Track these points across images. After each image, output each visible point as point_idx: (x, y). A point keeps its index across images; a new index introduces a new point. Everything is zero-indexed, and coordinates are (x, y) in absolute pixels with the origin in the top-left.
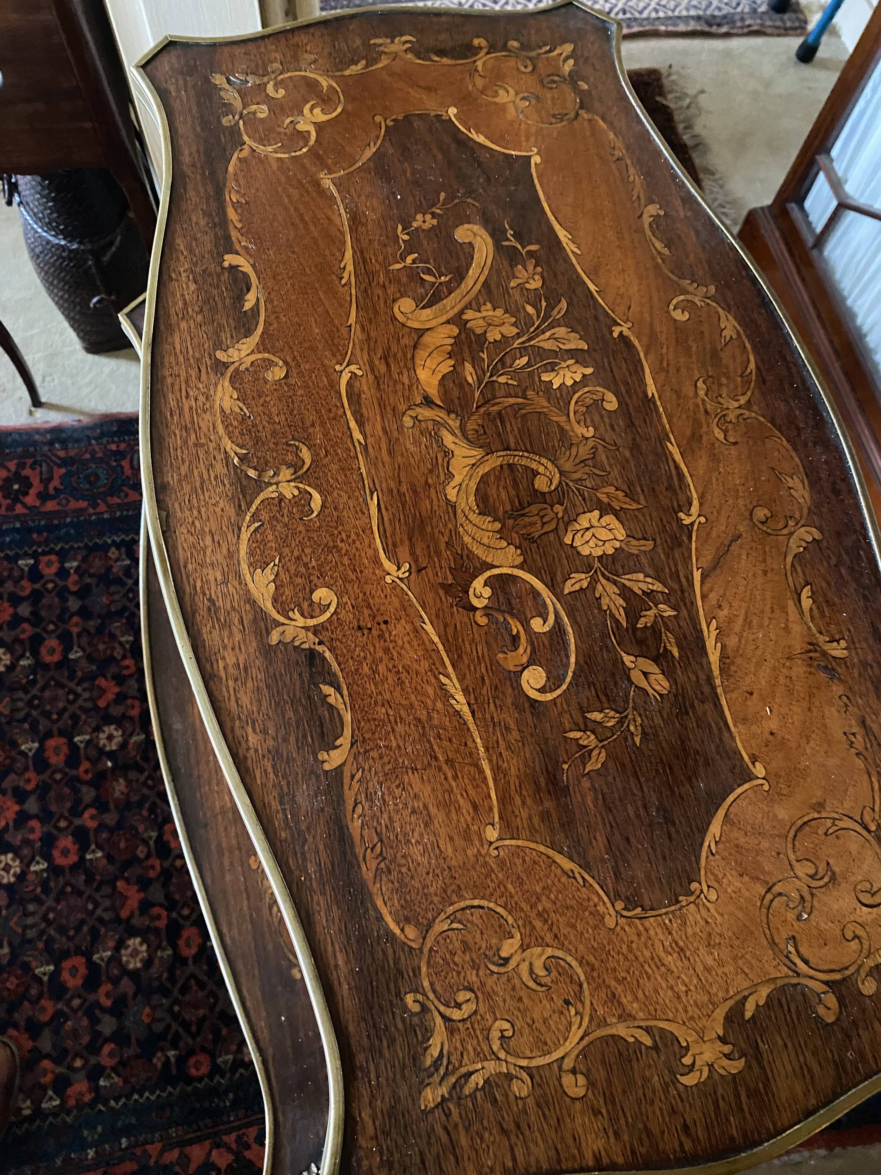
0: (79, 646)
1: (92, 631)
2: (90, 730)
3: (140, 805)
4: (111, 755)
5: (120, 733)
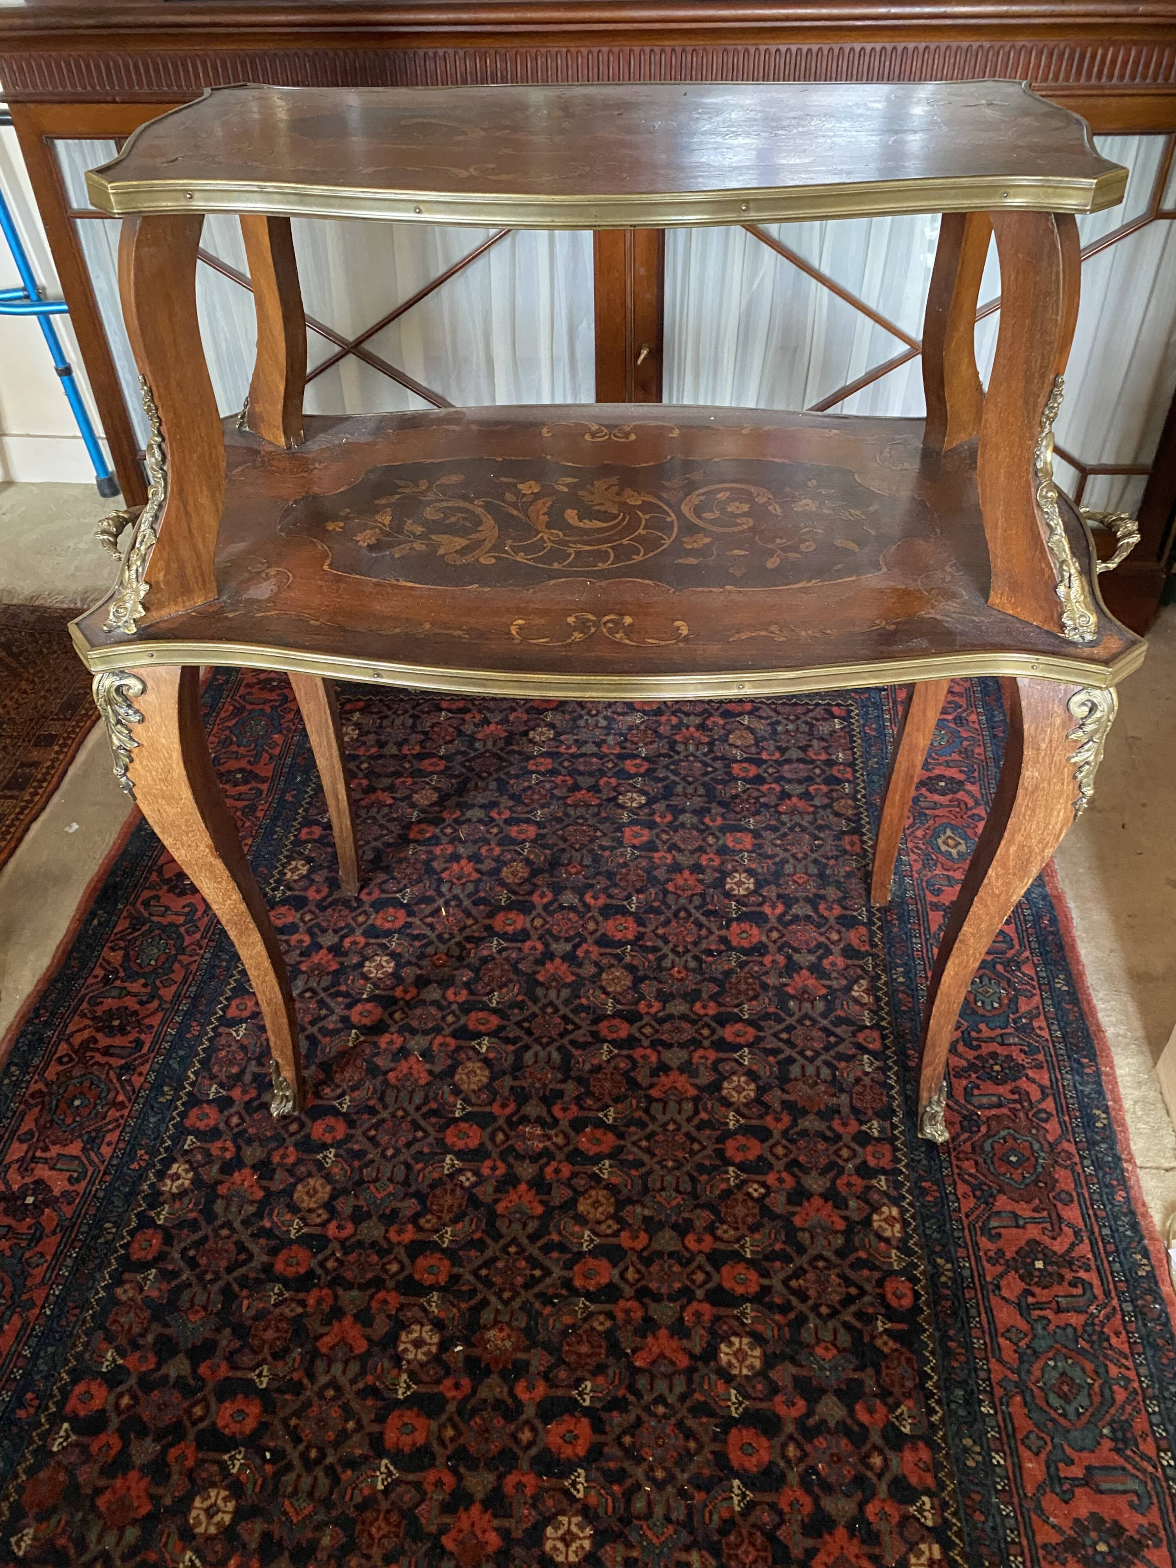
0: (253, 1369)
1: (237, 1344)
2: (395, 1372)
3: (533, 1316)
4: (445, 1346)
5: (416, 1327)
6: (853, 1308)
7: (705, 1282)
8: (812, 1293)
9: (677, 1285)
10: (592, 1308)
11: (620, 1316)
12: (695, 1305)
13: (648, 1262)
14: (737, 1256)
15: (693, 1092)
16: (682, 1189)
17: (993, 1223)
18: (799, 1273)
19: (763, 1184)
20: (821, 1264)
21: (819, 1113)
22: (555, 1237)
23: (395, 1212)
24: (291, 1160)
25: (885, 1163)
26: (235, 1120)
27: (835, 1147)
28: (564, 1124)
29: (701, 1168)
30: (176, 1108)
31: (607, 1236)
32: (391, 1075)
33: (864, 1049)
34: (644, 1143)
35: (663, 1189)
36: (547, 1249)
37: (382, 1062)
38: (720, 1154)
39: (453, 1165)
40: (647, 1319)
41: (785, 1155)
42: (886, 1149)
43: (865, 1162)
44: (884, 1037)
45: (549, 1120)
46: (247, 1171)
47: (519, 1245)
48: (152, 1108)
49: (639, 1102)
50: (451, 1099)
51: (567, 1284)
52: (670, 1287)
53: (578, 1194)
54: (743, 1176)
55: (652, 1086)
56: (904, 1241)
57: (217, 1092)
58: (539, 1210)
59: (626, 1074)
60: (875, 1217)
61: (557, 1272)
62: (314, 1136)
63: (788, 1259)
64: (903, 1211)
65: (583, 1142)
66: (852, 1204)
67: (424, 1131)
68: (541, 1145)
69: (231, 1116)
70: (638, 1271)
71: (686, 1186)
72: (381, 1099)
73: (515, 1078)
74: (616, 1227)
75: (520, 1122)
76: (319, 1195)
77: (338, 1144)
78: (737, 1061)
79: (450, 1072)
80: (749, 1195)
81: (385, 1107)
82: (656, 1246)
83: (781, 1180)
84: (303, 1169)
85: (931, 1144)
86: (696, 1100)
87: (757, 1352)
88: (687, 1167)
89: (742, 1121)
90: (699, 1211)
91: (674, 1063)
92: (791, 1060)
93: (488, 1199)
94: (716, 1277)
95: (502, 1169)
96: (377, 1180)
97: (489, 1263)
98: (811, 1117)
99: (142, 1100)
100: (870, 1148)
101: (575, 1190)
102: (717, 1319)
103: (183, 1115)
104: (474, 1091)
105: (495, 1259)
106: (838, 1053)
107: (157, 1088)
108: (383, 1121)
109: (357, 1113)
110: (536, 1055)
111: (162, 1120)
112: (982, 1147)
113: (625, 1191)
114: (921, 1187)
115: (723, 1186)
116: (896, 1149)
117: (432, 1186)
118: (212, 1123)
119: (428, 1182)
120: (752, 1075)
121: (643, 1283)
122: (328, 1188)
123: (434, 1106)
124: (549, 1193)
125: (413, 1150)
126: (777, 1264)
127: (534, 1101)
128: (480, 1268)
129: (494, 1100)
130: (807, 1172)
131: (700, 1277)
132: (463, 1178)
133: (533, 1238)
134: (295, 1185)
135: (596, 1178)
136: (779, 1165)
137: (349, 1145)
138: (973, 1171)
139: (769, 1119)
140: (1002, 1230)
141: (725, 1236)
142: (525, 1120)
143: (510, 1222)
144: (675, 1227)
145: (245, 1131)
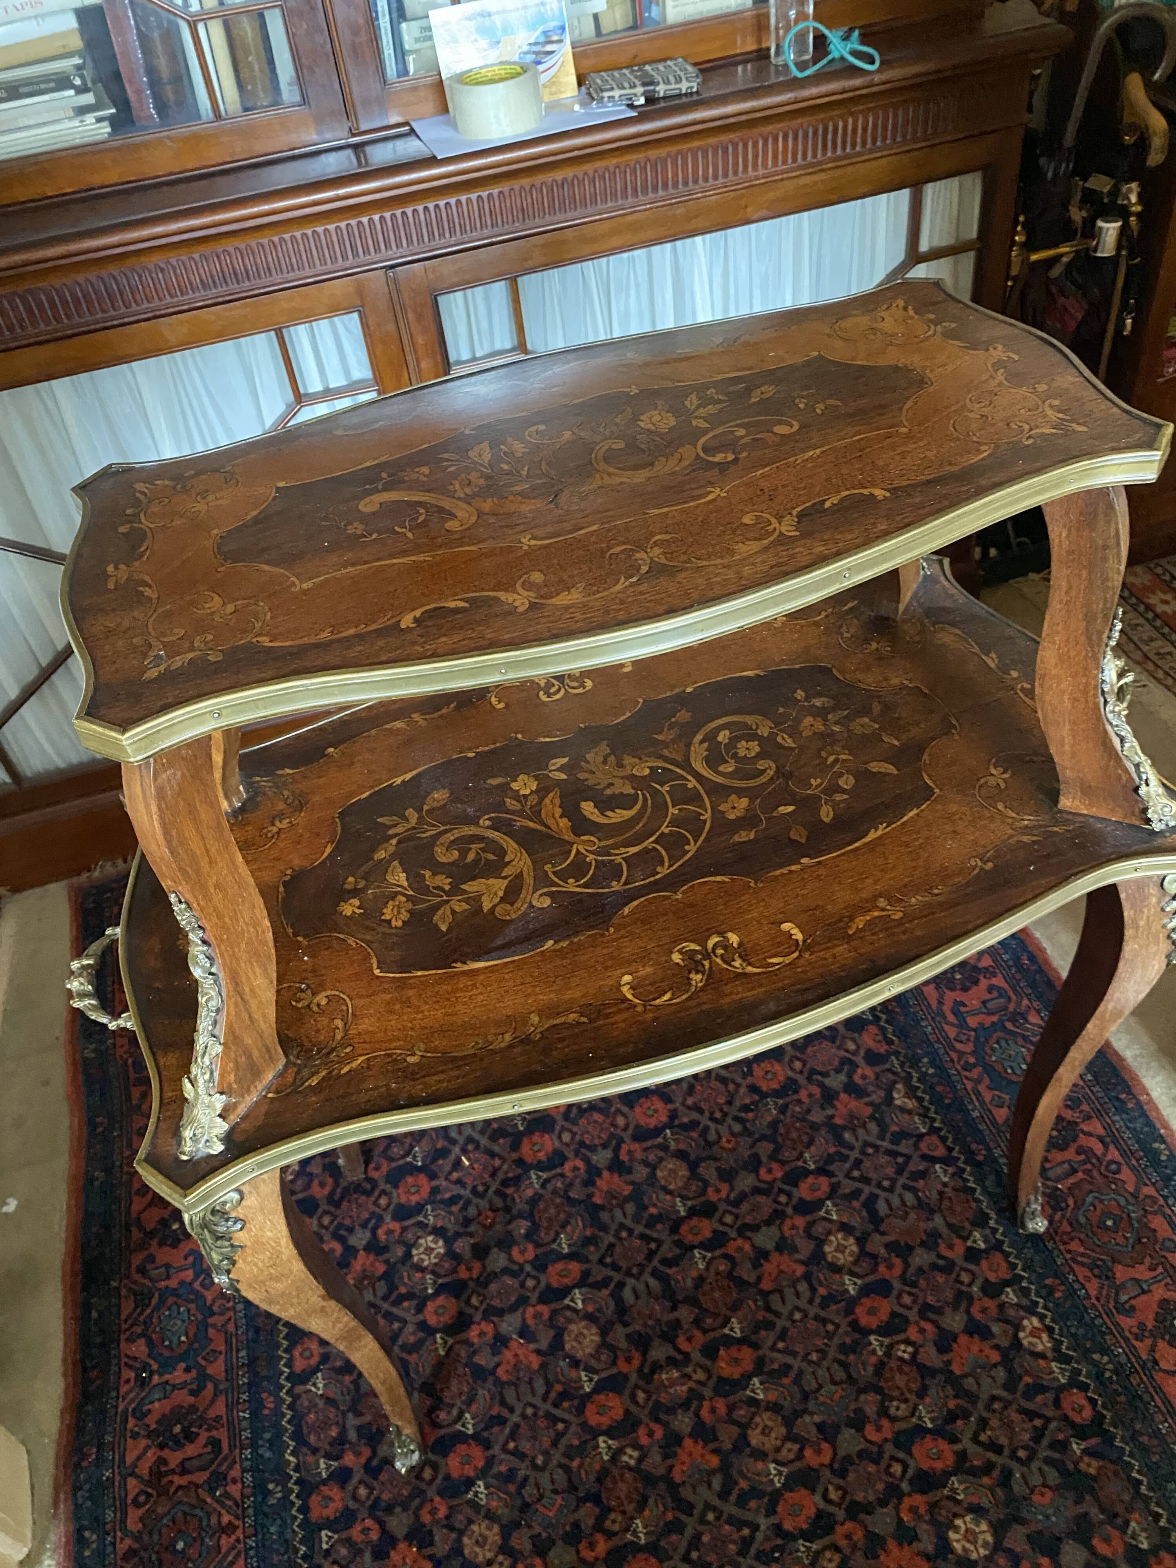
6: (1045, 1442)
7: (904, 1471)
8: (1003, 1441)
9: (880, 1486)
10: (815, 1547)
11: (843, 1543)
12: (907, 1502)
13: (842, 1473)
14: (920, 1430)
15: (800, 1270)
16: (837, 1379)
17: (1124, 1298)
18: (983, 1423)
19: (908, 1342)
20: (996, 1406)
21: (923, 1244)
22: (743, 1484)
23: (576, 1525)
24: (442, 1512)
25: (1004, 1273)
26: (363, 1492)
27: (954, 1276)
28: (696, 1356)
29: (843, 1348)
30: (293, 1504)
31: (792, 1461)
32: (500, 1372)
33: (934, 1160)
34: (781, 1345)
35: (820, 1387)
36: (742, 1500)
37: (484, 1359)
38: (855, 1325)
39: (609, 1447)
40: (870, 1536)
41: (914, 1302)
42: (998, 1257)
43: (987, 1280)
44: (944, 1140)
45: (679, 1357)
46: (402, 1546)
47: (714, 1509)
48: (266, 1515)
49: (755, 1301)
50: (573, 1374)
51: (778, 1529)
52: (875, 1491)
53: (744, 1427)
54: (887, 1341)
55: (759, 1279)
56: (1056, 1349)
57: (329, 1467)
58: (715, 1461)
59: (730, 1275)
60: (1021, 1335)
61: (764, 1523)
62: (455, 1474)
63: (966, 1415)
64: (1042, 1317)
65: (725, 1367)
66: (996, 1329)
67: (563, 1421)
68: (685, 1388)
69: (356, 1488)
70: (838, 1488)
71: (840, 1375)
72: (503, 1403)
73: (626, 1325)
74: (796, 1447)
75: (653, 1372)
76: (490, 1541)
77: (483, 1473)
78: (825, 1219)
79: (557, 1344)
80: (901, 1359)
81: (512, 1410)
82: (842, 1453)
83: (922, 1331)
84: (460, 1517)
85: (1035, 1237)
86: (807, 1277)
87: (984, 1527)
88: (832, 1353)
89: (859, 1282)
90: (862, 1397)
91: (770, 1246)
92: (873, 1198)
93: (662, 1471)
94: (912, 1463)
95: (659, 1433)
96: (541, 1497)
97: (695, 1542)
98: (919, 1251)
99: (251, 1511)
100: (984, 1263)
101: (739, 1424)
102: (933, 1506)
103: (304, 1509)
104: (592, 1355)
105: (697, 1536)
106: (912, 1173)
107: (260, 1489)
108: (517, 1426)
109: (486, 1429)
110: (635, 1291)
111: (284, 1525)
112: (1077, 1221)
113: (786, 1404)
114: (1045, 1286)
115: (873, 1360)
116: (1007, 1255)
117: (599, 1480)
118: (339, 1505)
119: (592, 1478)
120: (845, 1228)
121: (848, 1498)
122: (496, 1529)
123: (559, 1388)
124: (716, 1439)
125: (561, 1447)
126: (959, 1422)
127: (656, 1342)
128: (688, 1552)
129: (616, 1357)
130: (940, 1312)
131: (897, 1469)
132: (625, 1458)
133: (724, 1495)
134: (459, 1540)
135: (753, 1402)
136: (913, 1316)
137: (495, 1470)
138: (1082, 1250)
139: (882, 1269)
140: (1133, 1302)
141: (900, 1413)
142: (656, 1367)
143: (694, 1487)
144: (851, 1424)
145: (377, 1500)
